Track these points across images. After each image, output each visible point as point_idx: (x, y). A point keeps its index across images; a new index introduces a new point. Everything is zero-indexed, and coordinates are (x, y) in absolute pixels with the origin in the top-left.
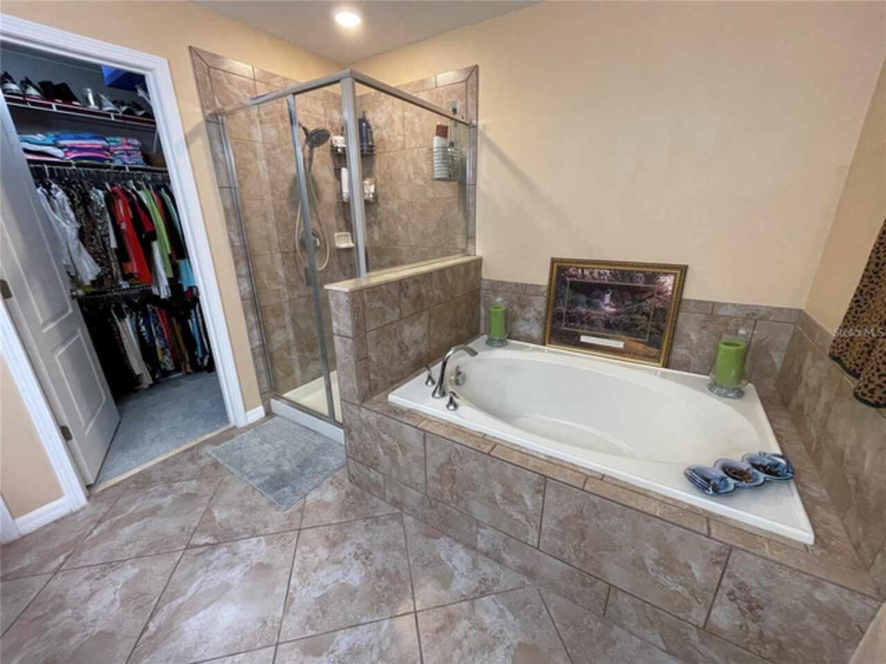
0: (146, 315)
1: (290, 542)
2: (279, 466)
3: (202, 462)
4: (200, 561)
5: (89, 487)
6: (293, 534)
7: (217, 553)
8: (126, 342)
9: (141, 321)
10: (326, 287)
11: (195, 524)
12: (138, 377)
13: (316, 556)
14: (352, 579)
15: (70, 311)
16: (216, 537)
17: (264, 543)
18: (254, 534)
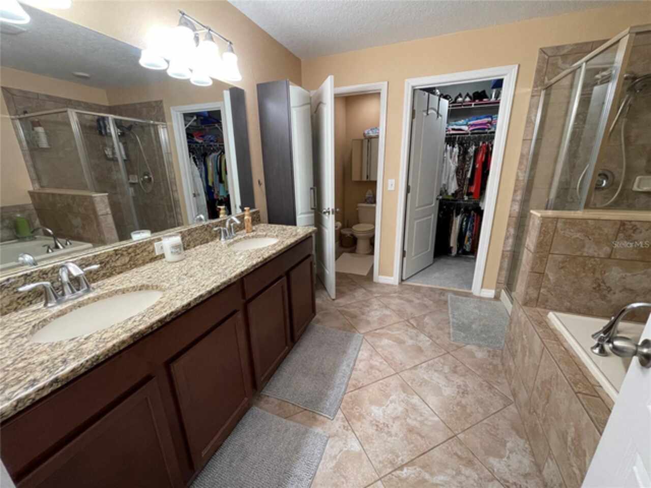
0: (468, 217)
1: (439, 352)
2: (472, 323)
3: (443, 298)
4: (406, 327)
5: (402, 280)
6: (443, 351)
7: (412, 330)
8: (453, 228)
9: (465, 219)
10: (532, 211)
11: (416, 316)
12: (452, 248)
13: (442, 367)
14: (445, 390)
15: (433, 205)
16: (418, 325)
17: (429, 343)
18: (430, 337)
